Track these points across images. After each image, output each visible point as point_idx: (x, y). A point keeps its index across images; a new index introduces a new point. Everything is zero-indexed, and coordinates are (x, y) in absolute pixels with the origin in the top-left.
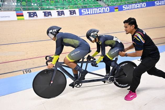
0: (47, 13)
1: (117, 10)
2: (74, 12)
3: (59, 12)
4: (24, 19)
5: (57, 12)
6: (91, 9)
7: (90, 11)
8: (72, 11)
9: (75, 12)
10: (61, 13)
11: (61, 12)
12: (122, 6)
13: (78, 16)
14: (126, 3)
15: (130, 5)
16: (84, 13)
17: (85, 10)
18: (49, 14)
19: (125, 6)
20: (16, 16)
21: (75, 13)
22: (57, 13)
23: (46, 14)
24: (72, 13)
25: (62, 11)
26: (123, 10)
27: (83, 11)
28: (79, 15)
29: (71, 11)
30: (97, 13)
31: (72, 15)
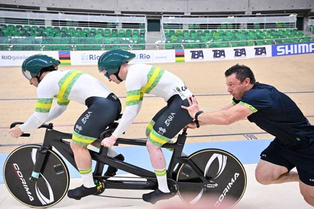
0: (218, 52)
2: (263, 51)
3: (238, 51)
4: (184, 62)
5: (235, 50)
6: (296, 46)
7: (294, 48)
8: (260, 48)
9: (265, 50)
10: (240, 53)
11: (241, 50)
13: (269, 58)
16: (281, 52)
17: (283, 46)
18: (222, 53)
20: (175, 56)
21: (265, 53)
22: (235, 51)
23: (217, 54)
24: (259, 53)
25: (243, 49)
27: (280, 48)
28: (271, 56)
30: (307, 51)
31: (258, 56)
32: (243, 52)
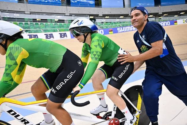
0: (33, 36)
1: (112, 32)
3: (48, 36)
5: (45, 34)
9: (66, 35)
10: (49, 36)
11: (50, 34)
12: (117, 28)
14: (120, 26)
15: (125, 28)
19: (120, 28)
22: (45, 36)
24: (63, 36)
25: (51, 34)
26: (117, 33)
28: (70, 38)
29: (62, 33)
31: (62, 38)
32: (51, 36)
